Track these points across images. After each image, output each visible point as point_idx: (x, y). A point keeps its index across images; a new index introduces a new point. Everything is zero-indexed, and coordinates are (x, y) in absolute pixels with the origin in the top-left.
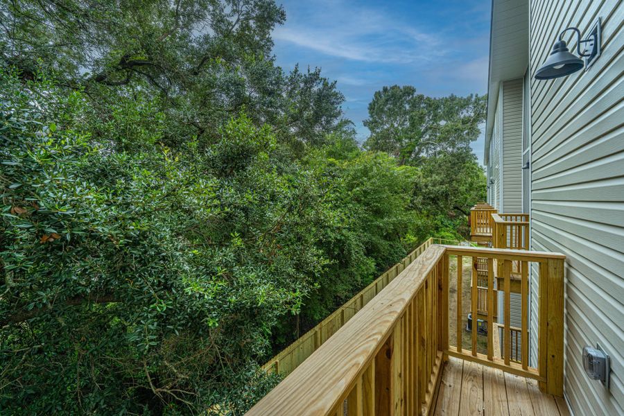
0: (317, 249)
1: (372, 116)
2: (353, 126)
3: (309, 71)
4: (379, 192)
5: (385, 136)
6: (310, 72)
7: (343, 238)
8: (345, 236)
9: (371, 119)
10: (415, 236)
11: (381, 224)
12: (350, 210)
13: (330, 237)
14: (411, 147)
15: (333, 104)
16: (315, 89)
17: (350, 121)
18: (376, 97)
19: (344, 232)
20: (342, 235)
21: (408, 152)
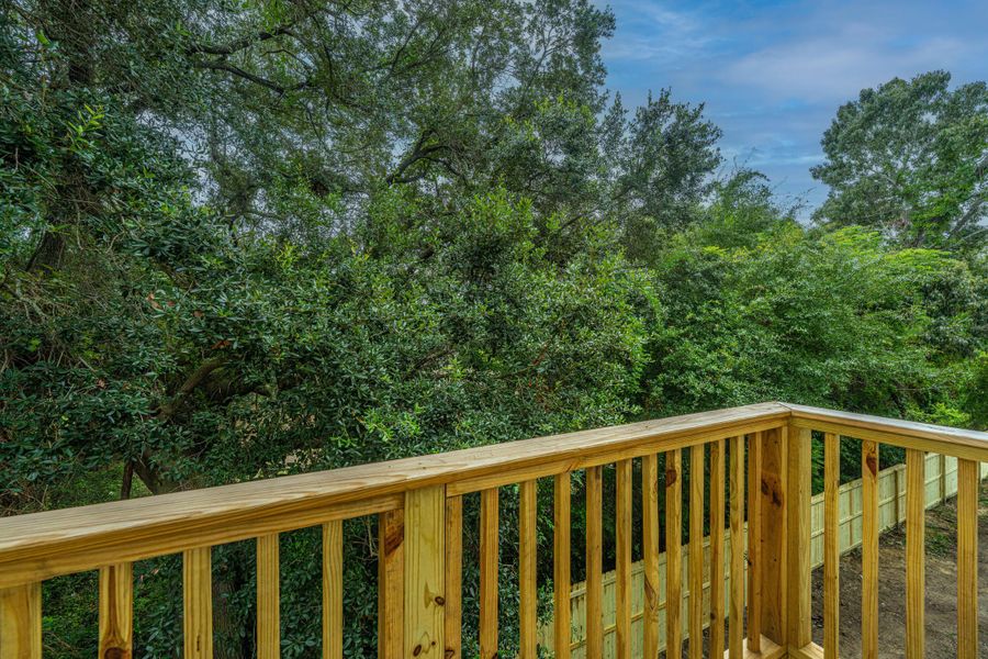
0: (630, 404)
1: (832, 157)
2: (762, 181)
3: (650, 99)
4: (817, 306)
5: (870, 192)
6: (653, 101)
7: (719, 391)
8: (723, 389)
9: (830, 162)
10: (962, 409)
11: (818, 372)
12: (742, 340)
13: (693, 387)
14: (942, 206)
15: (697, 148)
16: (664, 128)
17: (756, 173)
18: (840, 116)
19: (722, 380)
20: (720, 386)
21: (932, 220)
